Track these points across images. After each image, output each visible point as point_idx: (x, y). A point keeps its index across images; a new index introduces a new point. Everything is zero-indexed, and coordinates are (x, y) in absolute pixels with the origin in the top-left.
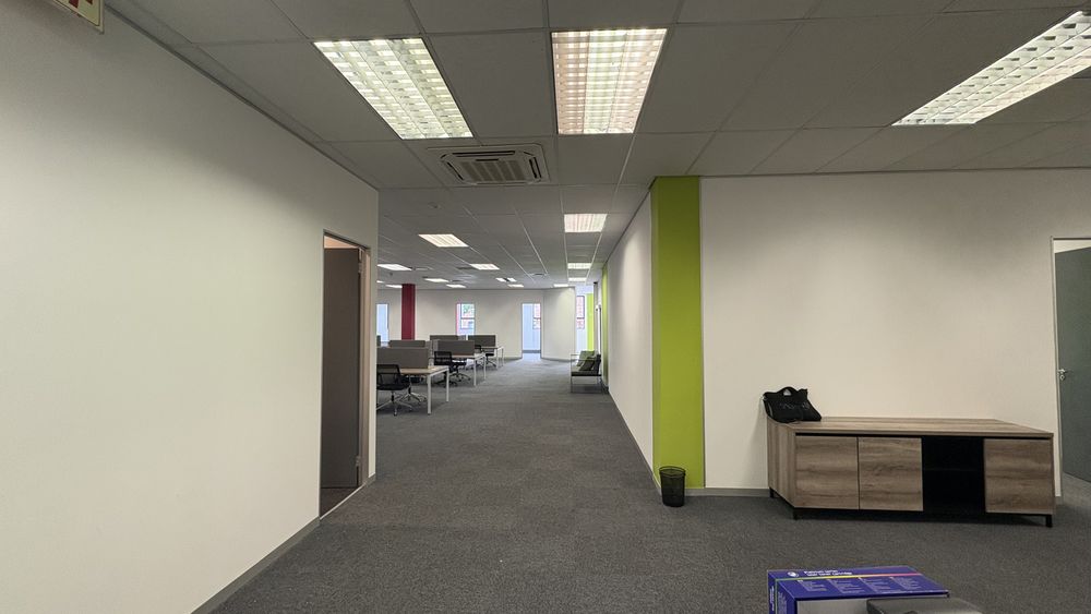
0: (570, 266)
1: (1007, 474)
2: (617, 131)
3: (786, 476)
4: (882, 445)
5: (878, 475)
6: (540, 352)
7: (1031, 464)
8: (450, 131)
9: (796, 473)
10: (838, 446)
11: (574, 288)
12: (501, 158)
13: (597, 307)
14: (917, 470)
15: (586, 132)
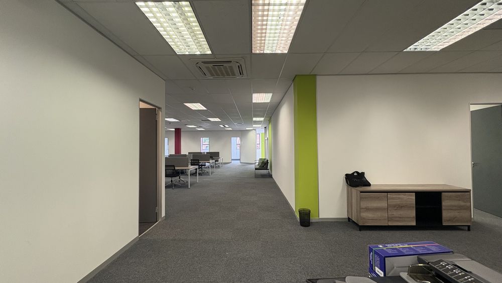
0: (254, 119)
1: (451, 208)
2: (279, 52)
3: (356, 211)
4: (398, 196)
5: (396, 210)
6: (240, 160)
7: (462, 203)
8: (201, 50)
9: (360, 210)
10: (379, 197)
11: (255, 130)
12: (225, 65)
13: (266, 138)
14: (413, 207)
15: (265, 52)
